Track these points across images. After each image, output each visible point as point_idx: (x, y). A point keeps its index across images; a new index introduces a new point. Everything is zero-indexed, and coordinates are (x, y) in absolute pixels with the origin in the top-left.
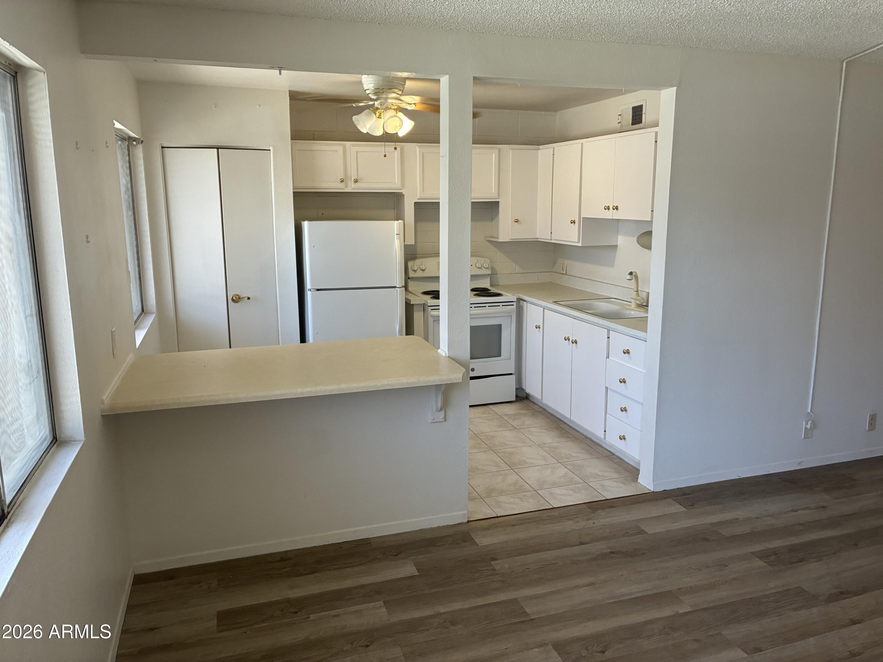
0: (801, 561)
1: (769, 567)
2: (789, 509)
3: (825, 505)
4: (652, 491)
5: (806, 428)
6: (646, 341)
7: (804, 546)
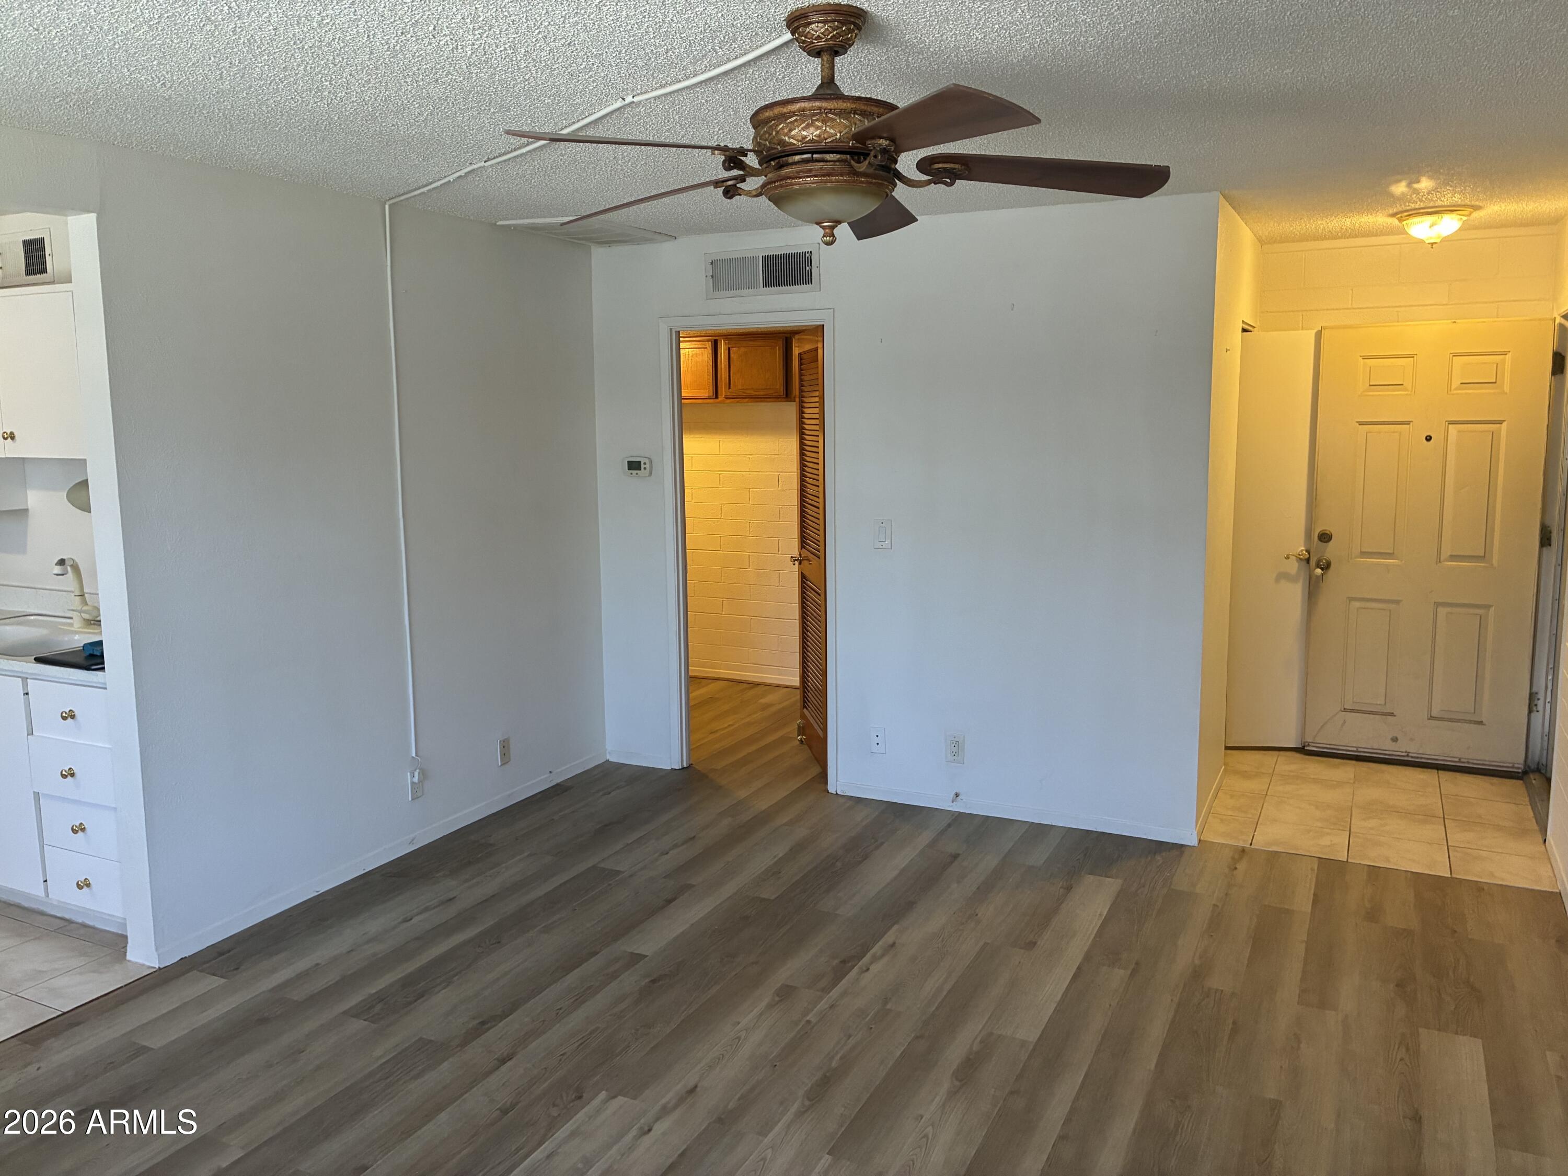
0: (421, 995)
1: (372, 1025)
2: (400, 920)
3: (451, 896)
4: (157, 967)
5: (413, 783)
6: (106, 688)
7: (423, 972)
